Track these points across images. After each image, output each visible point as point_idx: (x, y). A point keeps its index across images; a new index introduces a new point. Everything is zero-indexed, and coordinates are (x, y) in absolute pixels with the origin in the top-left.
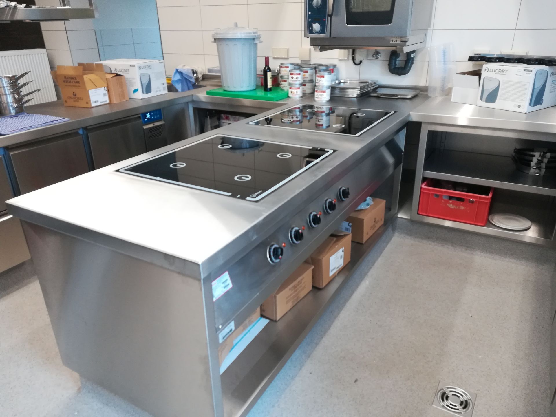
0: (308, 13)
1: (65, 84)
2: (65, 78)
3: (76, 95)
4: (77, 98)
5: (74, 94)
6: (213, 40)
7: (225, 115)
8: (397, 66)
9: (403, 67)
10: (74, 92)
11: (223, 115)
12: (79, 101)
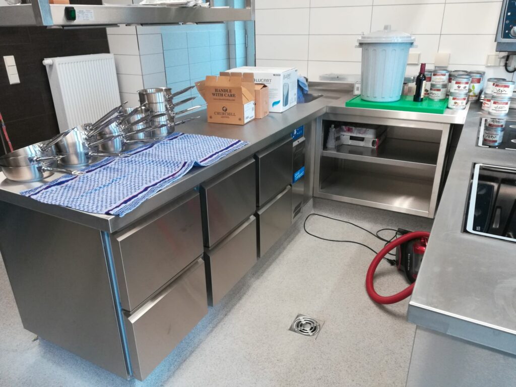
0: (507, 14)
1: (215, 97)
2: (216, 90)
3: (226, 110)
4: (227, 114)
5: (224, 109)
6: (358, 44)
7: (347, 127)
10: (223, 107)
11: (344, 127)
12: (230, 116)
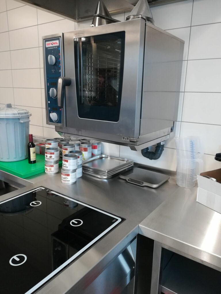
0: (48, 102)
8: (148, 151)
9: (154, 152)
